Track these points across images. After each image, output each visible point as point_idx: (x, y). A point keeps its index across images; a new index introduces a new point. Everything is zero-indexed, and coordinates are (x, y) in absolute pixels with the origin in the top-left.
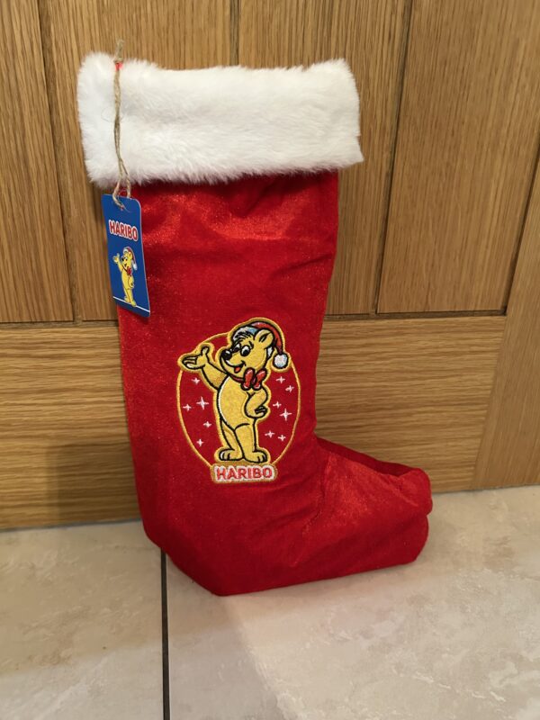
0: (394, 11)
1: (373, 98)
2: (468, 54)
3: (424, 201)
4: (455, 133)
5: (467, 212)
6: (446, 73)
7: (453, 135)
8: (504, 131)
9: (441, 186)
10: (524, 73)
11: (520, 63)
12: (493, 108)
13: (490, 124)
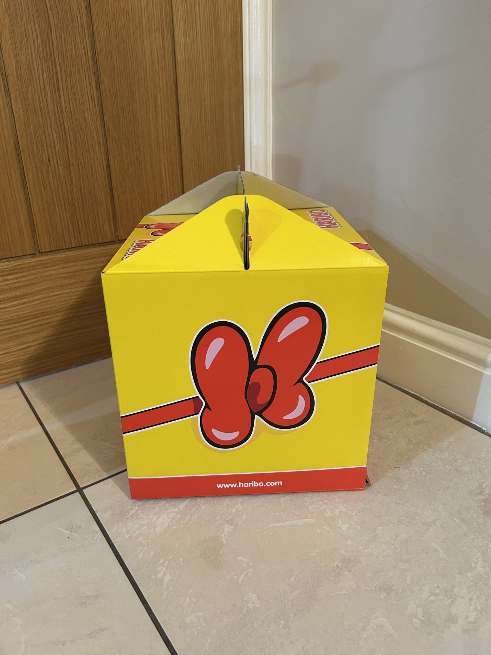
0: (91, 85)
1: (90, 128)
2: (133, 104)
3: (129, 178)
4: (137, 142)
5: (153, 181)
6: (125, 113)
7: (136, 143)
8: (161, 139)
9: (136, 169)
10: (163, 110)
11: (160, 105)
12: (152, 129)
13: (153, 136)
